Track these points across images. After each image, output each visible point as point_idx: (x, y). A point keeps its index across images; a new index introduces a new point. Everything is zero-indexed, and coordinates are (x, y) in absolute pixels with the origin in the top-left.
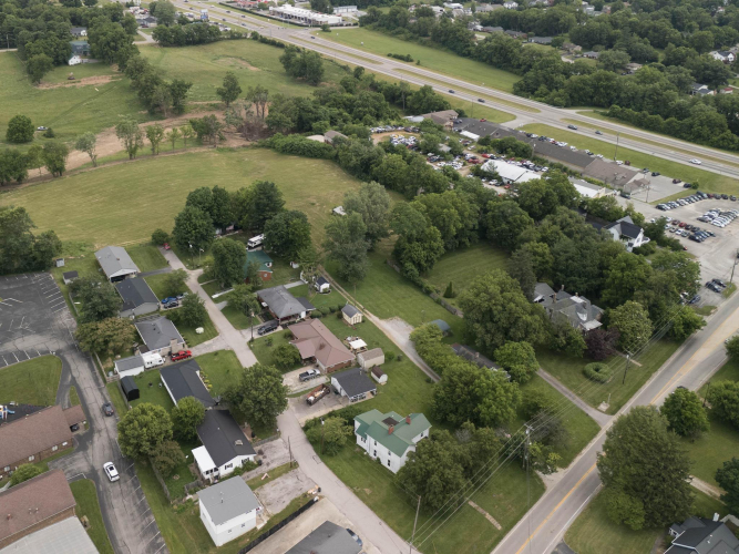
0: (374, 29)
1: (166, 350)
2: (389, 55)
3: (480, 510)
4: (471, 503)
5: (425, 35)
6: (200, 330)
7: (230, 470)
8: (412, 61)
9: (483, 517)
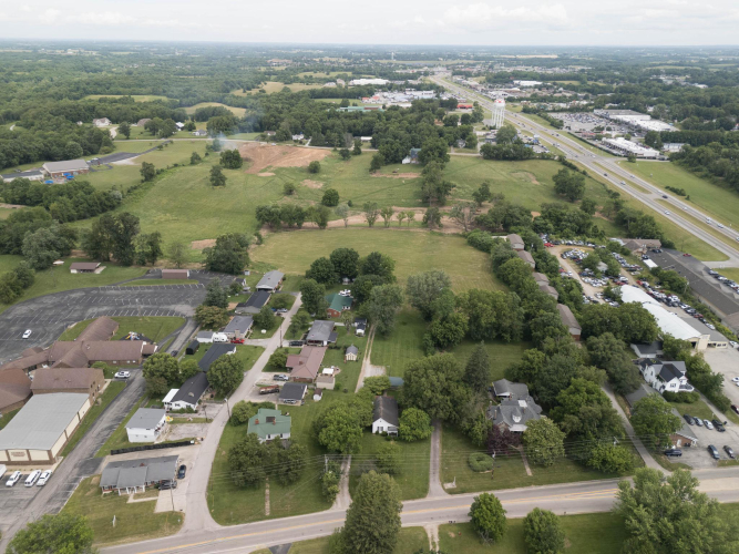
0: (680, 164)
1: (232, 336)
2: (667, 188)
3: (268, 497)
4: (267, 491)
5: (721, 175)
6: (264, 331)
7: (178, 408)
8: (683, 195)
9: (264, 502)
